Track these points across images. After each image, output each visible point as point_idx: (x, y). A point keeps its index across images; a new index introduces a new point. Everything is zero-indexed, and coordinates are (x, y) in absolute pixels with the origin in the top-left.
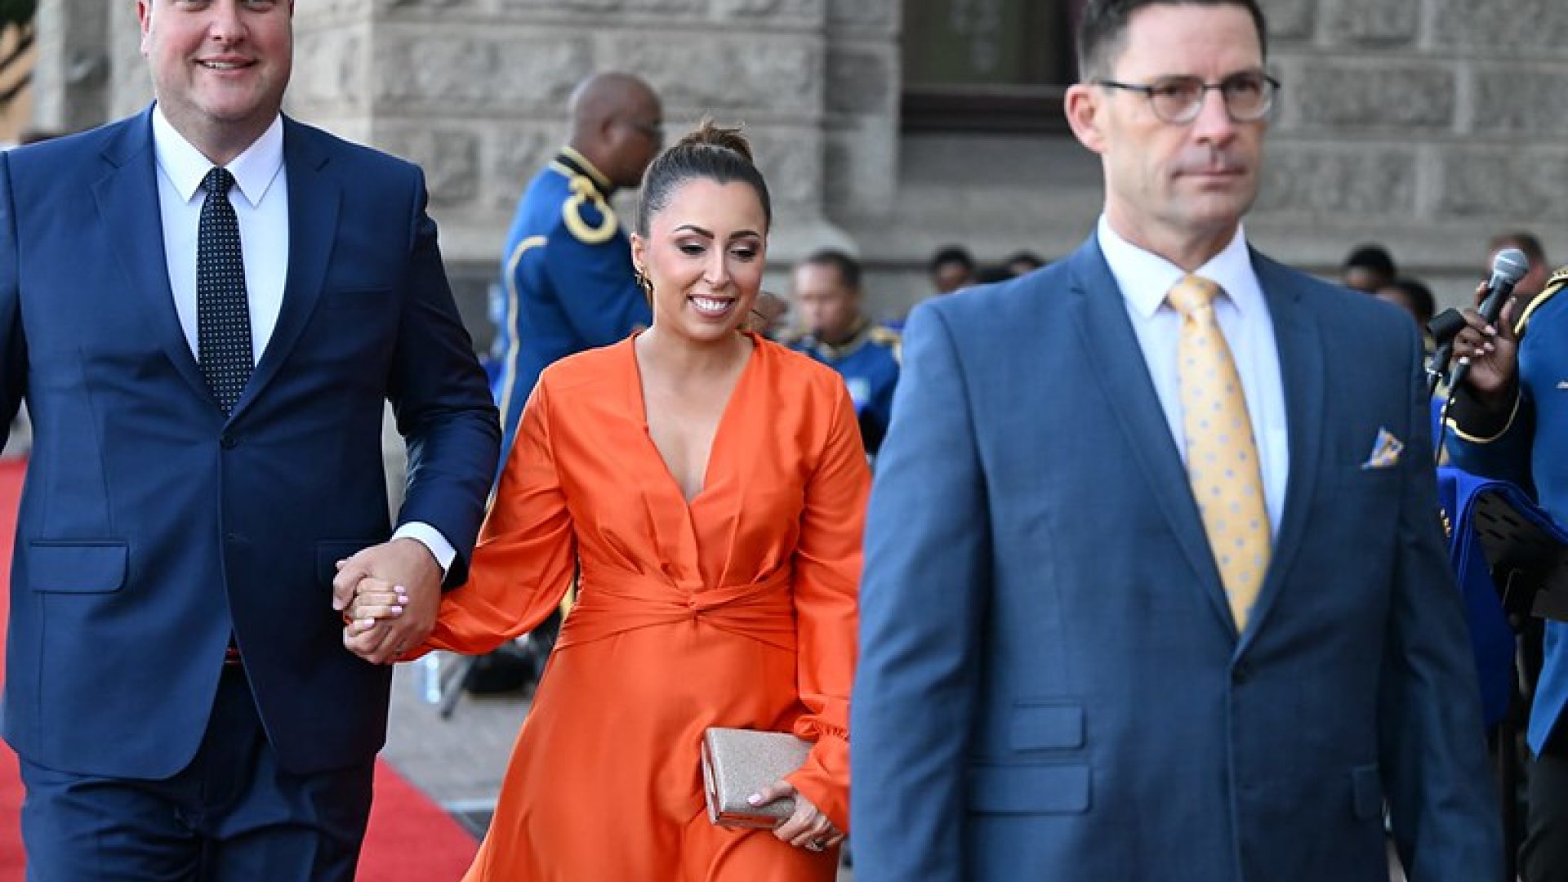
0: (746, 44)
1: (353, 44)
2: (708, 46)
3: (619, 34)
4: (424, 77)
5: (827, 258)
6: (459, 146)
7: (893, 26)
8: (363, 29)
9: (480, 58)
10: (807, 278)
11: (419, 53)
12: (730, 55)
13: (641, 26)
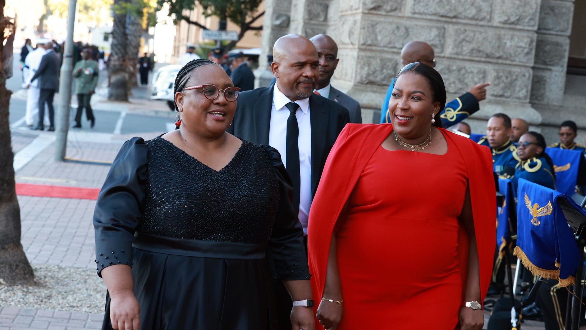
0: (507, 35)
1: (355, 22)
2: (491, 33)
3: (456, 27)
4: (379, 38)
5: (499, 115)
6: (390, 64)
7: (569, 32)
8: (359, 17)
9: (402, 32)
10: (491, 122)
11: (379, 28)
12: (499, 38)
13: (465, 24)
